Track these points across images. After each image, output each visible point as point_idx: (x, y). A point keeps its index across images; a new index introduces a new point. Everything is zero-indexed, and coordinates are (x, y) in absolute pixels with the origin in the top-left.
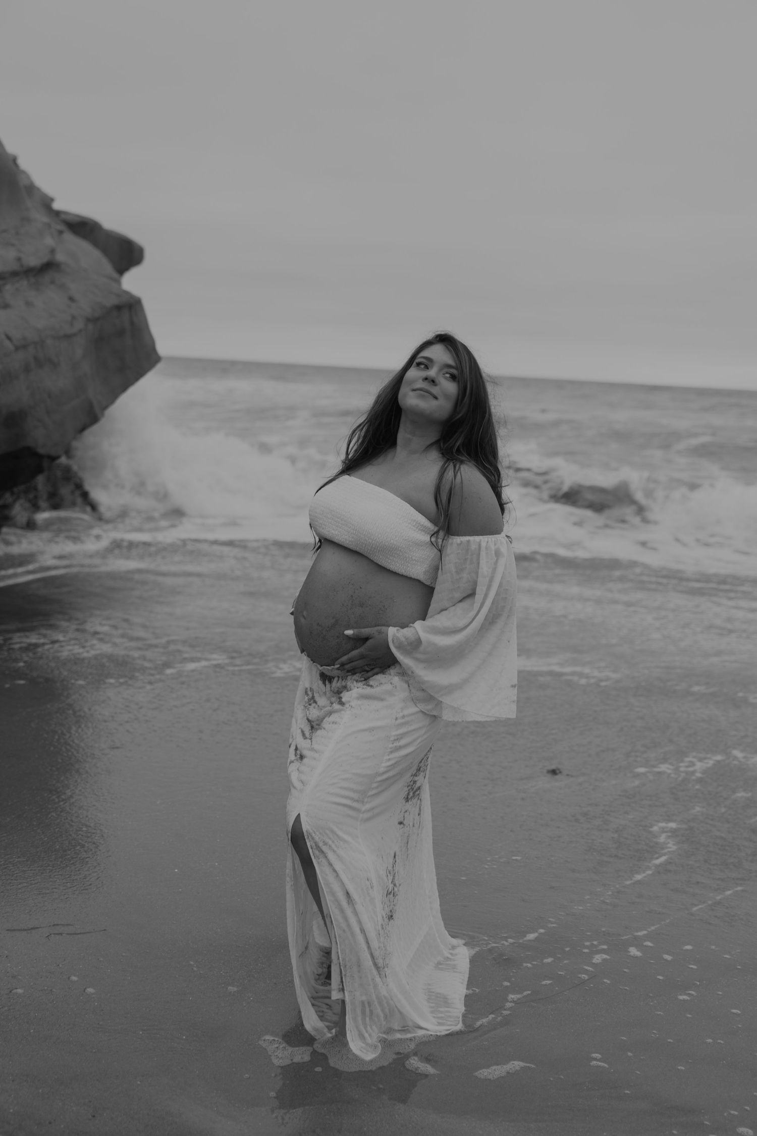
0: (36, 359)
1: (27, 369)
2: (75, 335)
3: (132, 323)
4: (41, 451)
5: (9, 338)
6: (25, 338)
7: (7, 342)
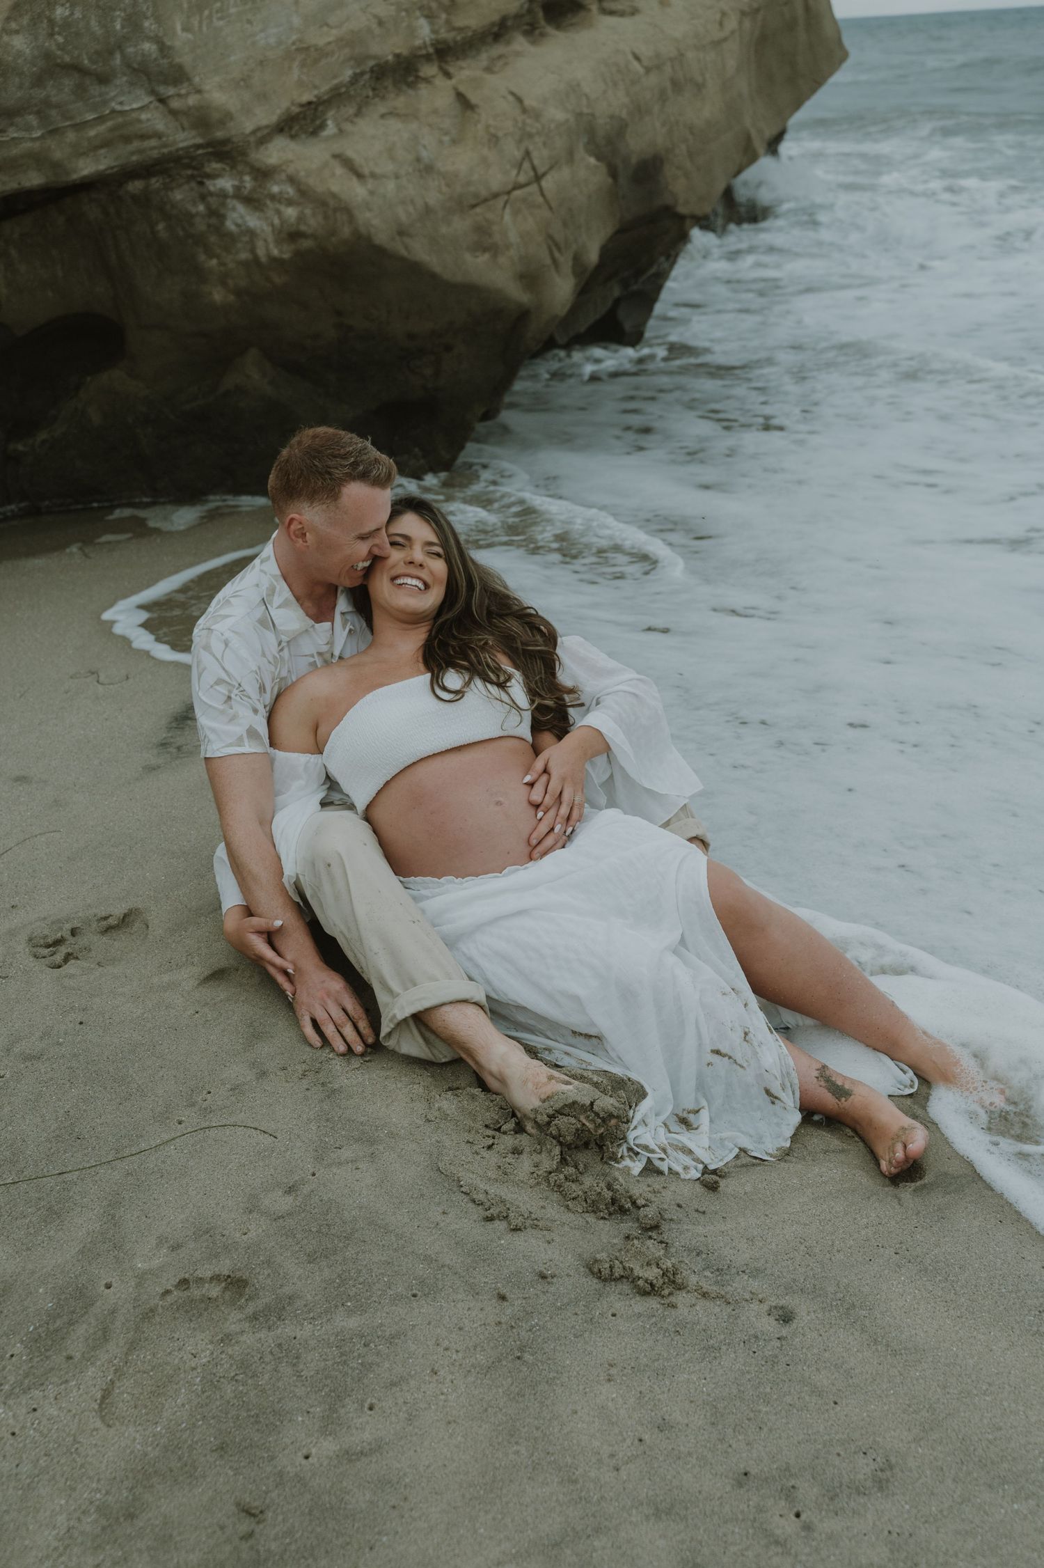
0: (674, 81)
1: (662, 98)
2: (725, 39)
4: (682, 209)
5: (637, 58)
6: (658, 55)
7: (635, 64)
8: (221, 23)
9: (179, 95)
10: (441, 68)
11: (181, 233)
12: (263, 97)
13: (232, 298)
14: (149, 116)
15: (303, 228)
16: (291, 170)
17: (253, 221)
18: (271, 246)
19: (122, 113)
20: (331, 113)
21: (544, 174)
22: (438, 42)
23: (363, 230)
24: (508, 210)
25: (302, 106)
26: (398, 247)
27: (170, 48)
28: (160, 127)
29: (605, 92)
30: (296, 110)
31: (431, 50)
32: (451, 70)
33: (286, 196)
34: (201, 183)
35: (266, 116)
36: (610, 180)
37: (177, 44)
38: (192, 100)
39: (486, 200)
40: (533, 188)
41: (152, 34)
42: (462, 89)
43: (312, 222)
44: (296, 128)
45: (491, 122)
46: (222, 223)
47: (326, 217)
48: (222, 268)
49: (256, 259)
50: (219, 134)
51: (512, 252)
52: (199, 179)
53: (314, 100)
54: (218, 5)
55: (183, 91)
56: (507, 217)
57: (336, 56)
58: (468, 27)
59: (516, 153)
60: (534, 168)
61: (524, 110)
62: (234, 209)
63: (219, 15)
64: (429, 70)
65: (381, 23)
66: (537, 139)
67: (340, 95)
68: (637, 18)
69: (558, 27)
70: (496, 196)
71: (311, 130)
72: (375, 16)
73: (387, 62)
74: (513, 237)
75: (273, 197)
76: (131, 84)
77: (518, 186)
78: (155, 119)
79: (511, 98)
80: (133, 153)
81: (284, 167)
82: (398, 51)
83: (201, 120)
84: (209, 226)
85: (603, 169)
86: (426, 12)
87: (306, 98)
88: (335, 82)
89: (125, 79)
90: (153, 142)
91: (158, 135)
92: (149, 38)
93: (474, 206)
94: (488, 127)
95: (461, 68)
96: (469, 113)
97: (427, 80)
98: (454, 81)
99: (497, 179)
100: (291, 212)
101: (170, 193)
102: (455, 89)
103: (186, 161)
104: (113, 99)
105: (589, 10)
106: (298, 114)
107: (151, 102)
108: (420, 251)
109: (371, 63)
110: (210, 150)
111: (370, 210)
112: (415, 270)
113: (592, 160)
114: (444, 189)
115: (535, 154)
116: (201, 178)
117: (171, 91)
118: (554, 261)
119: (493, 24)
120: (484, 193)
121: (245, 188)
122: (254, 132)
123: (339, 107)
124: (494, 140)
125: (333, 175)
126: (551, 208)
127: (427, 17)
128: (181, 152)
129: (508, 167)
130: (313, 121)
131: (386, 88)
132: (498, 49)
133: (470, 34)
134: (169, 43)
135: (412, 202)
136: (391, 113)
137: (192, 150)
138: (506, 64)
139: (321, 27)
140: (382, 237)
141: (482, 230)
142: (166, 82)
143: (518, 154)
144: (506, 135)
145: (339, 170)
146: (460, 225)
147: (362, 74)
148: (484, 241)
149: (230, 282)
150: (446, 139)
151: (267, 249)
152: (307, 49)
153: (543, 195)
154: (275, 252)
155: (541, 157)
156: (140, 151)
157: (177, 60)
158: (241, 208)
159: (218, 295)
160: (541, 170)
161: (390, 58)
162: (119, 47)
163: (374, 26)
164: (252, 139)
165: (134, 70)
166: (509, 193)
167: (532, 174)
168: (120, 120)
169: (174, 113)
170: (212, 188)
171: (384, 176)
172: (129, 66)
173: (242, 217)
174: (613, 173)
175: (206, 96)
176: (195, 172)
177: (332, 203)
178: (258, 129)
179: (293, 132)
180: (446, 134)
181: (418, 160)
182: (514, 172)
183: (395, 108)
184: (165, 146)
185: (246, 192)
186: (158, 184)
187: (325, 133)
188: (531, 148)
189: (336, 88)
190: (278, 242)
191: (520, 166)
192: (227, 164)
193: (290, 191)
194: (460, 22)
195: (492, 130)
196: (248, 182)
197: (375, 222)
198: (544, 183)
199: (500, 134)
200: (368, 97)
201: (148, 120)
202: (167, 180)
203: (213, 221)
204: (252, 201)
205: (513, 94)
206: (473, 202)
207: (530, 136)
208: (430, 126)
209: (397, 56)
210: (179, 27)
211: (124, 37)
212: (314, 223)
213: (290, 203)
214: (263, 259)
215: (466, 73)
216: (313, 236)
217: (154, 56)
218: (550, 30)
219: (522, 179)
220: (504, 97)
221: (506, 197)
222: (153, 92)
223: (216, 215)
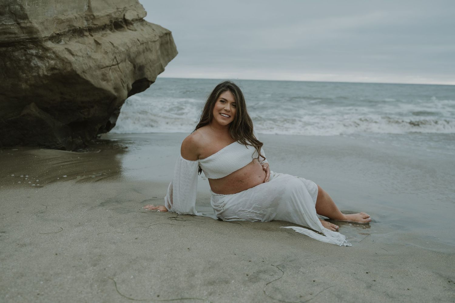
0: (146, 48)
1: (144, 52)
2: (156, 41)
3: (170, 40)
4: (149, 79)
5: (139, 40)
6: (143, 41)
7: (138, 42)
8: (37, 6)
9: (24, 23)
10: (90, 34)
11: (15, 65)
12: (46, 29)
13: (28, 87)
14: (13, 27)
15: (56, 67)
16: (54, 50)
17: (40, 64)
18: (45, 71)
19: (5, 25)
20: (63, 38)
21: (119, 63)
22: (89, 27)
23: (74, 69)
24: (110, 71)
25: (56, 34)
26: (82, 75)
27: (24, 8)
28: (16, 31)
29: (132, 47)
30: (55, 35)
31: (87, 29)
32: (93, 34)
33: (52, 57)
34: (25, 50)
35: (47, 34)
36: (134, 69)
37: (26, 8)
38: (28, 25)
39: (105, 67)
40: (117, 66)
41: (19, 3)
42: (96, 39)
43: (59, 65)
44: (54, 40)
45: (105, 48)
46: (30, 63)
47: (63, 64)
48: (27, 77)
49: (39, 75)
50: (35, 36)
51: (112, 82)
52: (25, 49)
53: (60, 33)
54: (37, 1)
55: (26, 22)
56: (110, 73)
57: (65, 23)
58: (97, 25)
59: (112, 57)
60: (117, 61)
61: (114, 47)
62: (34, 59)
63: (37, 4)
64: (87, 33)
65: (76, 18)
66: (117, 54)
67: (65, 34)
68: (136, 32)
69: (117, 30)
70: (107, 67)
71: (57, 42)
72: (75, 16)
73: (77, 28)
74: (112, 78)
75: (47, 57)
76: (10, 17)
77: (114, 65)
78: (15, 29)
79: (110, 43)
80: (6, 38)
81: (52, 49)
82: (80, 26)
83: (31, 31)
84: (25, 63)
85: (132, 65)
86: (86, 19)
87: (58, 32)
88: (64, 30)
89: (8, 15)
90: (13, 36)
91: (15, 34)
92: (18, 5)
93: (102, 68)
94: (104, 49)
95: (95, 35)
96: (98, 45)
97: (86, 36)
98: (93, 37)
99: (107, 62)
100: (52, 62)
101: (13, 53)
102: (94, 39)
103: (22, 43)
104: (3, 21)
105: (125, 28)
106: (55, 36)
107: (15, 24)
108: (88, 78)
109: (73, 28)
110: (30, 40)
111: (76, 64)
112: (87, 82)
113: (130, 63)
114: (94, 63)
115: (117, 58)
116: (26, 48)
117: (22, 21)
118: (123, 85)
119: (103, 25)
120: (105, 66)
121: (39, 53)
122: (44, 38)
123: (64, 37)
124: (106, 53)
125: (65, 53)
126: (121, 72)
127: (86, 20)
128: (21, 40)
129: (110, 60)
130: (58, 39)
131: (76, 36)
132: (104, 32)
133: (98, 26)
134: (24, 7)
135: (86, 64)
136: (78, 42)
137: (25, 40)
138: (107, 36)
139: (62, 15)
140: (79, 72)
141: (104, 75)
142: (21, 19)
143: (113, 57)
144: (109, 52)
145: (67, 53)
146: (99, 73)
147: (71, 30)
148: (104, 78)
149: (29, 82)
150: (93, 51)
151: (43, 72)
152: (59, 19)
153: (119, 68)
154: (46, 73)
155: (119, 58)
156: (9, 38)
157: (26, 12)
158: (36, 59)
159: (24, 86)
160: (119, 62)
161: (78, 27)
162: (9, 5)
163: (75, 18)
164: (44, 39)
165: (12, 13)
166: (111, 66)
167: (116, 63)
168: (5, 27)
169: (22, 28)
170: (29, 52)
171: (80, 56)
172: (10, 11)
173: (36, 62)
174: (135, 67)
175: (33, 24)
176: (24, 47)
177: (65, 60)
178: (45, 37)
179: (53, 41)
180: (93, 50)
181: (87, 54)
182: (112, 62)
183: (79, 41)
184: (17, 37)
185: (39, 55)
186: (11, 49)
187: (61, 43)
188: (116, 56)
189: (64, 32)
190: (47, 71)
191: (113, 60)
192: (35, 45)
193: (53, 56)
194: (95, 23)
195: (106, 50)
196: (41, 52)
197: (77, 67)
198: (119, 65)
199: (108, 51)
200: (71, 37)
201: (13, 29)
202: (14, 48)
203: (27, 62)
204: (41, 58)
205: (110, 42)
206: (102, 67)
207: (116, 53)
208: (89, 47)
209: (80, 28)
210: (27, 4)
211: (11, 2)
212: (60, 65)
213: (52, 59)
214: (41, 75)
215: (97, 36)
216: (59, 69)
217: (19, 10)
218: (115, 30)
219: (114, 63)
220: (108, 43)
221: (110, 68)
222: (16, 21)
223: (29, 60)
